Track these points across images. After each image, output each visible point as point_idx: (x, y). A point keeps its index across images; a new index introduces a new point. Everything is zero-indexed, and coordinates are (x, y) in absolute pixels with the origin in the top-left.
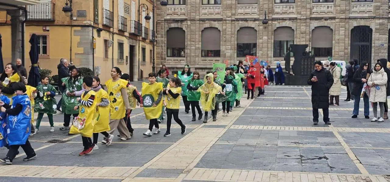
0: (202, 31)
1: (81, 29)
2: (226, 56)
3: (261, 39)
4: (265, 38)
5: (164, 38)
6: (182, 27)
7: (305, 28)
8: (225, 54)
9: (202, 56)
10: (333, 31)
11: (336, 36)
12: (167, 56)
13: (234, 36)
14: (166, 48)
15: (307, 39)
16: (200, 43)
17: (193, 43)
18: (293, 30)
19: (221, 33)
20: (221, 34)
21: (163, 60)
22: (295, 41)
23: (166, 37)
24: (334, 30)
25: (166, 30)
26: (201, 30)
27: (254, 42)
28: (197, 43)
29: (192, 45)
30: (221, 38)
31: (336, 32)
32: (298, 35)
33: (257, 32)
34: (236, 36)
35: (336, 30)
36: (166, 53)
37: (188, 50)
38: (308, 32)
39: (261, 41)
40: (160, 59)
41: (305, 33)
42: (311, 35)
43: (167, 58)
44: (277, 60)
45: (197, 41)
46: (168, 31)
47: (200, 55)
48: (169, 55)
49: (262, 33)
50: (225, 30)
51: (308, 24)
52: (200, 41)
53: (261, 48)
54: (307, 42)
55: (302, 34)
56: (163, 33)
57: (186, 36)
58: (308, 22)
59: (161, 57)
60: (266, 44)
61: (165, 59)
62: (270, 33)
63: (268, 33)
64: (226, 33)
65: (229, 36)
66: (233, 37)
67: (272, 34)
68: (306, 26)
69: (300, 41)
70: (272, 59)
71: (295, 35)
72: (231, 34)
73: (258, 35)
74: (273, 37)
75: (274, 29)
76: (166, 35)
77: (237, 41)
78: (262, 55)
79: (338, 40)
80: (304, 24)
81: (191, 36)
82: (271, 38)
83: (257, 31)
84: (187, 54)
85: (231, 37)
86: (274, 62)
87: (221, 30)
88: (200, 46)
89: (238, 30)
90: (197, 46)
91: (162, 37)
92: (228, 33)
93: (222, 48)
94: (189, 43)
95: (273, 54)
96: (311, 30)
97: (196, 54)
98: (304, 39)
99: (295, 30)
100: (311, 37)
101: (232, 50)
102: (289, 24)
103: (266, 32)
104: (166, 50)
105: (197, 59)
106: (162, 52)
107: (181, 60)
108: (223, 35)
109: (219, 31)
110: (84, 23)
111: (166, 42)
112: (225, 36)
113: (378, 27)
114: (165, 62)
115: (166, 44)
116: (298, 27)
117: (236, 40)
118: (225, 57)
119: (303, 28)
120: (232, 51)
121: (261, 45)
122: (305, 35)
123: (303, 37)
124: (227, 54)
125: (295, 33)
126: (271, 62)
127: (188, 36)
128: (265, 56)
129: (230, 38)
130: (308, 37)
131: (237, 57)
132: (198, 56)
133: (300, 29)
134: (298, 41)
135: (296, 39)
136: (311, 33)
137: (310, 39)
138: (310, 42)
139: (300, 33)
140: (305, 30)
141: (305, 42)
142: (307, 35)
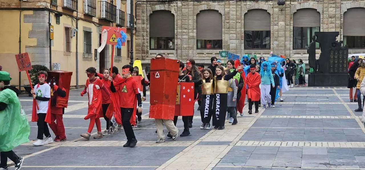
0: (198, 15)
1: (34, 14)
2: (231, 48)
3: (276, 25)
4: (282, 23)
5: (145, 25)
6: (170, 10)
7: (335, 10)
8: (229, 45)
9: (197, 48)
12: (150, 49)
13: (240, 21)
14: (148, 38)
15: (337, 25)
16: (195, 31)
17: (185, 31)
18: (319, 13)
19: (223, 17)
20: (223, 19)
21: (145, 53)
22: (321, 27)
23: (148, 23)
25: (148, 15)
26: (196, 13)
27: (267, 29)
28: (190, 31)
29: (184, 34)
30: (223, 23)
32: (325, 20)
33: (271, 16)
34: (243, 22)
36: (149, 45)
37: (178, 40)
38: (338, 16)
39: (276, 27)
40: (141, 53)
41: (334, 16)
42: (342, 20)
43: (150, 51)
44: (298, 54)
45: (190, 28)
46: (151, 15)
47: (195, 47)
48: (153, 47)
49: (278, 17)
50: (229, 13)
51: (338, 5)
52: (195, 27)
53: (276, 37)
54: (336, 29)
55: (331, 18)
56: (145, 18)
57: (175, 21)
58: (338, 3)
59: (142, 50)
60: (284, 32)
61: (147, 52)
62: (288, 17)
63: (285, 17)
64: (229, 17)
65: (234, 21)
66: (240, 23)
67: (291, 18)
68: (336, 7)
69: (328, 28)
70: (291, 51)
71: (321, 20)
72: (237, 19)
73: (272, 19)
74: (292, 22)
75: (294, 12)
76: (148, 21)
77: (244, 29)
78: (278, 45)
80: (334, 5)
81: (182, 22)
82: (289, 24)
83: (271, 14)
84: (177, 45)
85: (237, 23)
86: (294, 56)
87: (223, 14)
88: (195, 35)
89: (245, 13)
90: (191, 34)
91: (144, 24)
92: (232, 17)
93: (225, 38)
94: (180, 31)
95: (292, 45)
96: (342, 13)
97: (190, 46)
98: (334, 25)
99: (321, 13)
101: (238, 39)
102: (313, 5)
103: (283, 16)
104: (149, 40)
105: (191, 52)
106: (143, 43)
107: (168, 54)
108: (225, 19)
109: (220, 14)
110: (37, 5)
111: (148, 30)
112: (228, 21)
114: (147, 57)
115: (149, 33)
116: (325, 9)
117: (243, 27)
118: (229, 49)
119: (332, 11)
120: (237, 41)
121: (277, 32)
122: (334, 19)
123: (332, 23)
124: (231, 45)
125: (321, 17)
126: (290, 55)
127: (178, 22)
128: (282, 48)
129: (234, 24)
130: (338, 22)
131: (245, 49)
132: (192, 48)
133: (328, 12)
134: (326, 28)
135: (323, 25)
136: (342, 17)
137: (341, 25)
138: (341, 28)
139: (328, 17)
140: (335, 13)
141: (335, 29)
142: (337, 19)
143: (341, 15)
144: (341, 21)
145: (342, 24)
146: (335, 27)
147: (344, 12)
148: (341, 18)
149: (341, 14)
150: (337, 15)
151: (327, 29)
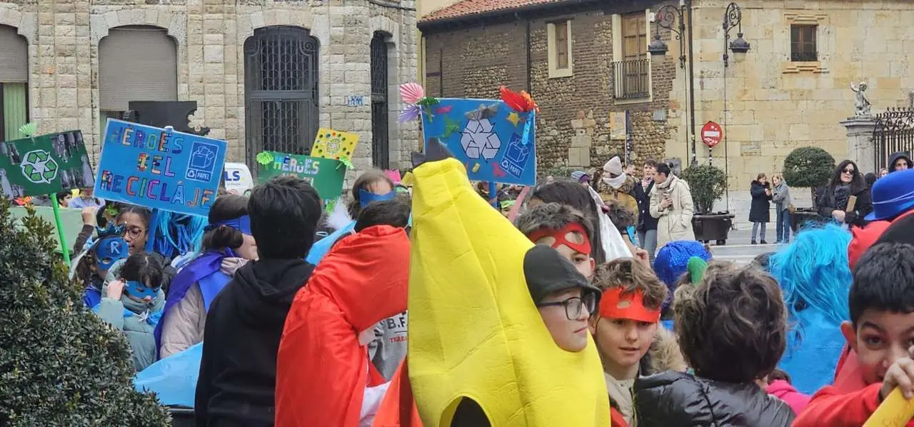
7: (73, 32)
10: (180, 48)
11: (191, 64)
15: (81, 77)
18: (23, 39)
22: (32, 85)
24: (181, 40)
31: (190, 49)
32: (46, 62)
35: (189, 43)
38: (83, 48)
41: (73, 52)
42: (95, 61)
51: (83, 15)
54: (81, 90)
55: (62, 54)
58: (83, 10)
68: (77, 23)
69: (56, 86)
71: (32, 60)
79: (201, 82)
80: (70, 17)
96: (96, 42)
98: (72, 77)
99: (31, 38)
100: (96, 68)
102: (7, 15)
113: (339, 31)
116: (42, 28)
119: (65, 33)
122: (73, 59)
123: (66, 70)
125: (32, 53)
130: (85, 68)
133: (52, 38)
134: (48, 85)
135: (37, 76)
136: (94, 53)
137: (93, 78)
138: (93, 87)
139: (52, 54)
140: (73, 41)
141: (75, 89)
142: (80, 59)
143: (91, 46)
144: (91, 64)
145: (96, 74)
146: (76, 83)
147: (100, 39)
148: (92, 57)
149: (92, 42)
150: (79, 48)
151: (53, 89)
